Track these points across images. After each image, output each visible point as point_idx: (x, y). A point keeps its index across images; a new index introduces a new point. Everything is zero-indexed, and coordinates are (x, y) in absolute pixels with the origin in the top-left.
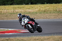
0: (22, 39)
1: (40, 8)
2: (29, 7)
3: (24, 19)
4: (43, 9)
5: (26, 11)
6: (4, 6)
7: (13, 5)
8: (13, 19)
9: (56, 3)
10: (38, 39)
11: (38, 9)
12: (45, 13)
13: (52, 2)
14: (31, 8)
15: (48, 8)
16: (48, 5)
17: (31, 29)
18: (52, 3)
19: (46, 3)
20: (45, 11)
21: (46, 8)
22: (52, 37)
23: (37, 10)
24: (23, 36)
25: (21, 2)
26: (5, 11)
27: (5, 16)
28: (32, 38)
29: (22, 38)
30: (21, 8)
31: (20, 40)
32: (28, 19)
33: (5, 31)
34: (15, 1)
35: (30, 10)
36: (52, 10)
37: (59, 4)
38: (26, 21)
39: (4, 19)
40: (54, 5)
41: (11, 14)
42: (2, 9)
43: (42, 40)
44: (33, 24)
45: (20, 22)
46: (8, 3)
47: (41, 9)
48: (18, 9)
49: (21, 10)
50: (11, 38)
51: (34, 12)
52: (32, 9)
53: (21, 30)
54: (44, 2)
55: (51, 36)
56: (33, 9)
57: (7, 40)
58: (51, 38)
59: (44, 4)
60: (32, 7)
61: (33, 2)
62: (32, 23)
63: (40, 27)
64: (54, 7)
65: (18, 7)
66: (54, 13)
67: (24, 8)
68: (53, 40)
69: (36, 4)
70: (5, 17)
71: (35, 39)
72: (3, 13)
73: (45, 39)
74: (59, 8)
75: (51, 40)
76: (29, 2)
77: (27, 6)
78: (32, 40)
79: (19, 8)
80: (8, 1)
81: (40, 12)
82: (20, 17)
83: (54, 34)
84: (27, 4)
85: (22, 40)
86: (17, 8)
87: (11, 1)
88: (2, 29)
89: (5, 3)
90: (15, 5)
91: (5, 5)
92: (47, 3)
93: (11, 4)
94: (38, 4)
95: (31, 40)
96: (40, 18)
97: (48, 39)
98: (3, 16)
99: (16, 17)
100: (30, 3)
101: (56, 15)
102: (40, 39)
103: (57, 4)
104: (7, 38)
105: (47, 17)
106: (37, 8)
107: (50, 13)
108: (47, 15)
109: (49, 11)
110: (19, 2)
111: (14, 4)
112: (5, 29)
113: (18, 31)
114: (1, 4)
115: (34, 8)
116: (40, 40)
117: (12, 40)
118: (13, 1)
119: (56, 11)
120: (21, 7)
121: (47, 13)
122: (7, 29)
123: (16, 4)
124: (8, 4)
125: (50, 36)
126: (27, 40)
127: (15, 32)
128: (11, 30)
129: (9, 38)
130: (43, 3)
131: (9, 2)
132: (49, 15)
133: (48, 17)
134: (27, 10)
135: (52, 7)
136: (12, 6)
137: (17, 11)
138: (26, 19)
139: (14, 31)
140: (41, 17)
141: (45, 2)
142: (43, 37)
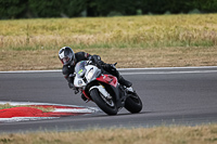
0: (57, 137)
1: (118, 28)
2: (80, 25)
3: (83, 66)
4: (132, 33)
5: (69, 41)
7: (27, 18)
8: (26, 68)
9: (175, 12)
10: (111, 139)
11: (115, 33)
12: (139, 45)
13: (162, 9)
14: (88, 29)
15: (148, 28)
16: (148, 18)
17: (109, 100)
18: (161, 12)
19: (140, 11)
20: (136, 40)
21: (141, 29)
22: (161, 132)
23: (108, 35)
24: (61, 126)
25: (53, 7)
28: (93, 135)
29: (55, 134)
30: (53, 29)
31: (48, 142)
32: (95, 68)
34: (32, 6)
35: (85, 37)
36: (162, 37)
37: (188, 16)
38: (91, 72)
40: (168, 18)
41: (19, 49)
43: (125, 141)
44: (112, 84)
45: (67, 78)
46: (9, 11)
47: (125, 33)
48: (42, 33)
49: (51, 37)
50: (19, 135)
51: (99, 43)
52: (91, 33)
53: (54, 107)
54: (133, 8)
55: (159, 128)
56: (95, 34)
57: (5, 141)
58: (159, 135)
59: (134, 14)
60: (93, 27)
61: (95, 7)
62: (109, 80)
63: (134, 94)
64: (171, 25)
65: (43, 27)
66: (169, 45)
67: (65, 28)
69: (105, 14)
71: (102, 139)
73: (138, 138)
74: (186, 29)
75: (158, 140)
76: (80, 8)
77: (73, 21)
78: (91, 142)
79: (47, 29)
80: (7, 6)
81: (120, 43)
82: (66, 58)
83: (168, 119)
84: (76, 15)
85: (58, 141)
86: (40, 31)
87: (19, 5)
90: (34, 17)
92: (145, 12)
93: (18, 17)
94: (113, 15)
95: (87, 140)
97: (147, 137)
99: (35, 60)
100: (84, 13)
101: (177, 55)
102: (120, 136)
103: (179, 16)
104: (5, 135)
105: (143, 62)
106: (111, 28)
107: (156, 45)
108: (143, 53)
109: (151, 38)
110: (47, 7)
111: (28, 15)
113: (43, 109)
115: (97, 29)
116: (121, 142)
117: (21, 142)
118: (24, 7)
119: (177, 39)
120: (53, 24)
121: (145, 47)
122: (2, 103)
123: (36, 14)
124: (8, 17)
125: (154, 128)
126: (75, 140)
127: (34, 112)
129: (12, 136)
130: (130, 12)
132: (153, 53)
133: (148, 61)
134: (75, 36)
135: (164, 27)
136: (22, 23)
137: (38, 38)
138: (88, 68)
139: (28, 108)
141: (137, 7)
142: (129, 131)
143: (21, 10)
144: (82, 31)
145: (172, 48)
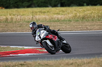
0: (46, 63)
1: (76, 12)
2: (57, 11)
3: (40, 31)
4: (82, 15)
5: (52, 18)
6: (16, 9)
7: (32, 7)
10: (72, 64)
11: (74, 14)
12: (85, 20)
13: (96, 3)
14: (61, 13)
15: (89, 12)
16: (89, 7)
18: (95, 5)
19: (85, 4)
20: (83, 18)
21: (86, 13)
22: (95, 61)
23: (71, 15)
24: (48, 58)
25: (44, 2)
26: (19, 17)
27: (19, 26)
28: (63, 62)
30: (44, 12)
31: (42, 65)
33: (19, 50)
34: (35, 2)
35: (59, 16)
36: (96, 16)
39: (16, 31)
40: (98, 7)
42: (14, 15)
43: (78, 65)
45: (33, 36)
47: (78, 14)
48: (39, 15)
49: (44, 16)
50: (28, 62)
51: (66, 19)
52: (62, 15)
54: (82, 3)
55: (94, 59)
56: (64, 15)
57: (22, 65)
59: (83, 5)
60: (63, 12)
61: (64, 2)
62: (52, 37)
63: (67, 44)
64: (100, 11)
65: (40, 12)
66: (99, 20)
67: (50, 12)
68: (97, 66)
70: (18, 28)
71: (67, 64)
72: (14, 20)
73: (84, 63)
76: (57, 3)
77: (54, 9)
78: (62, 65)
80: (23, 2)
81: (76, 19)
82: (33, 27)
84: (55, 6)
85: (47, 65)
86: (38, 13)
87: (28, 1)
88: (14, 47)
89: (18, 5)
90: (35, 7)
91: (18, 7)
92: (88, 5)
93: (28, 7)
94: (73, 6)
95: (60, 64)
96: (76, 29)
97: (88, 63)
98: (15, 25)
100: (59, 5)
102: (76, 63)
104: (22, 62)
105: (87, 28)
106: (72, 12)
107: (93, 20)
108: (87, 24)
109: (91, 17)
110: (42, 2)
111: (33, 6)
112: (18, 47)
113: (40, 50)
114: (11, 6)
115: (65, 13)
116: (76, 65)
117: (29, 65)
118: (31, 2)
120: (45, 10)
121: (88, 21)
122: (21, 47)
123: (36, 5)
125: (92, 59)
126: (54, 64)
127: (35, 51)
128: (29, 49)
129: (25, 62)
130: (81, 5)
131: (25, 3)
132: (91, 24)
133: (89, 28)
134: (55, 16)
135: (96, 12)
136: (30, 10)
137: (38, 17)
138: (42, 31)
139: (33, 49)
140: (78, 27)
141: (84, 3)
142: (80, 60)
143: (29, 4)
144: (58, 14)
145: (100, 22)
